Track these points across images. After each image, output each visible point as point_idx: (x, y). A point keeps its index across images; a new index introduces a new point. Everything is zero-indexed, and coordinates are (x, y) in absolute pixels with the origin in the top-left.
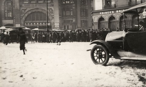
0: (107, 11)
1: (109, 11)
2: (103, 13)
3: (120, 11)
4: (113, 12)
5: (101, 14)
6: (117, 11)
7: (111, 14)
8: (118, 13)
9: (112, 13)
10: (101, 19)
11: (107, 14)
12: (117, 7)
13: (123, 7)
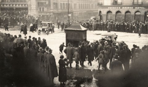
0: (115, 7)
1: (117, 7)
2: (111, 8)
3: (125, 8)
4: (120, 8)
5: (109, 9)
6: (123, 8)
7: (118, 10)
8: (124, 9)
9: (118, 8)
10: (109, 12)
11: (115, 9)
12: (123, 5)
13: (128, 5)
